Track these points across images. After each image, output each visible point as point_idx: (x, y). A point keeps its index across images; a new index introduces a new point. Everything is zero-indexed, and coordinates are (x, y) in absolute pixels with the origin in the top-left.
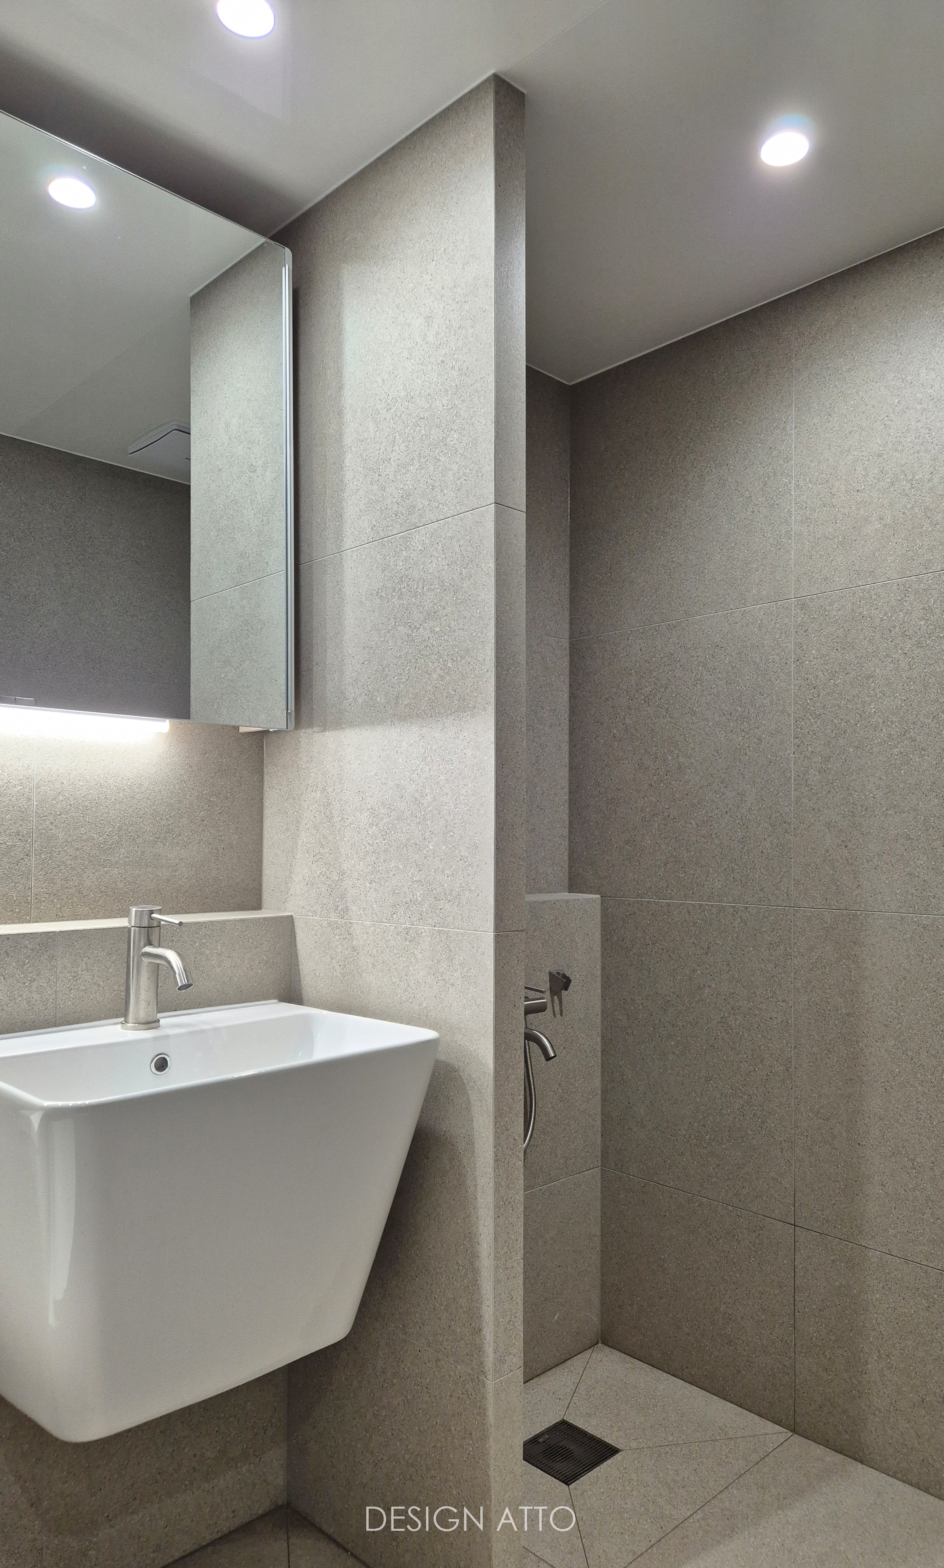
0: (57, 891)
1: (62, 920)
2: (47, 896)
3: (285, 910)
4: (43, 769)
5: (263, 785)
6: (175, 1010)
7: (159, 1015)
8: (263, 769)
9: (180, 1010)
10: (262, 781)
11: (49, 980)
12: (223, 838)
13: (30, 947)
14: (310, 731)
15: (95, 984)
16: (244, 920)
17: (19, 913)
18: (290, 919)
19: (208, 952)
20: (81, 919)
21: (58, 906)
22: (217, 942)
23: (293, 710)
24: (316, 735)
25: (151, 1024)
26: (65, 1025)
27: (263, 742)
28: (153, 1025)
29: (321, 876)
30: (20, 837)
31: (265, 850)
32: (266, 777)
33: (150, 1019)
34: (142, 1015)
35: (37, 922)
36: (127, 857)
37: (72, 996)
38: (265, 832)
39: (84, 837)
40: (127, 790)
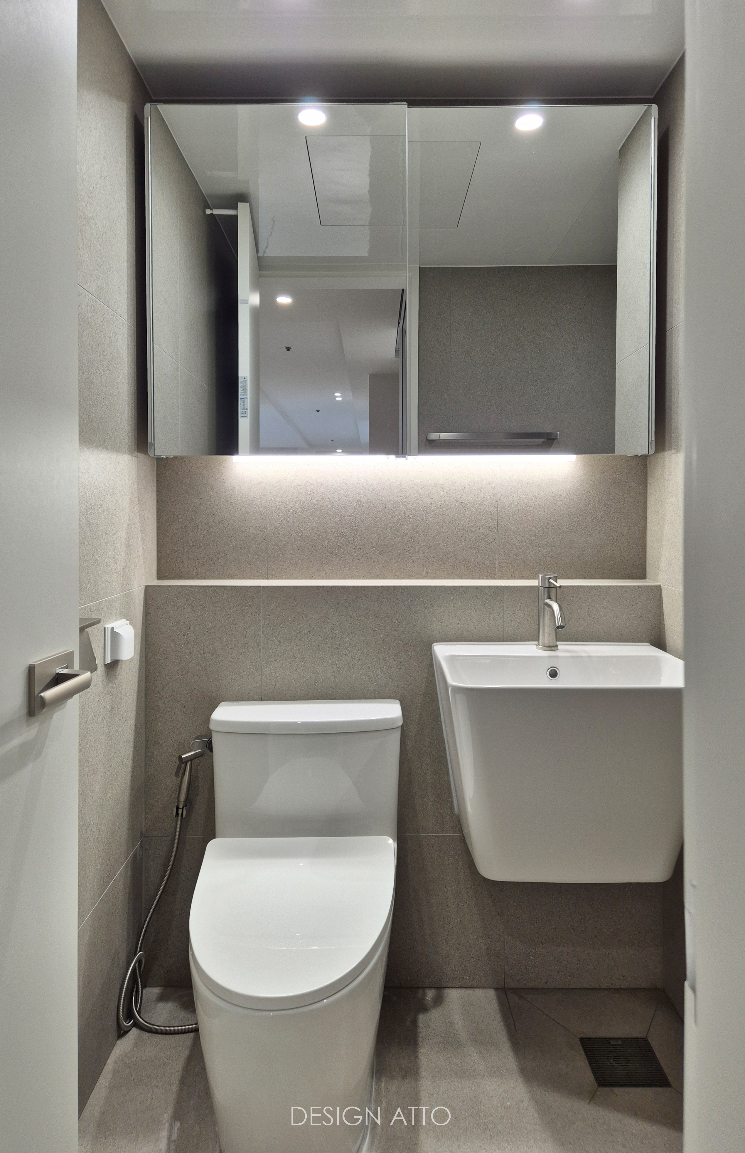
0: (511, 561)
1: (514, 579)
3: (657, 581)
4: (503, 489)
5: (647, 492)
11: (500, 614)
12: (617, 529)
13: (489, 594)
15: (525, 619)
16: (623, 586)
17: (491, 573)
18: (659, 588)
20: (525, 579)
21: (512, 570)
23: (653, 439)
26: (509, 641)
27: (646, 461)
28: (553, 648)
30: (490, 529)
31: (648, 537)
32: (649, 486)
33: (551, 645)
34: (546, 641)
35: (500, 579)
36: (552, 542)
37: (512, 624)
38: (648, 525)
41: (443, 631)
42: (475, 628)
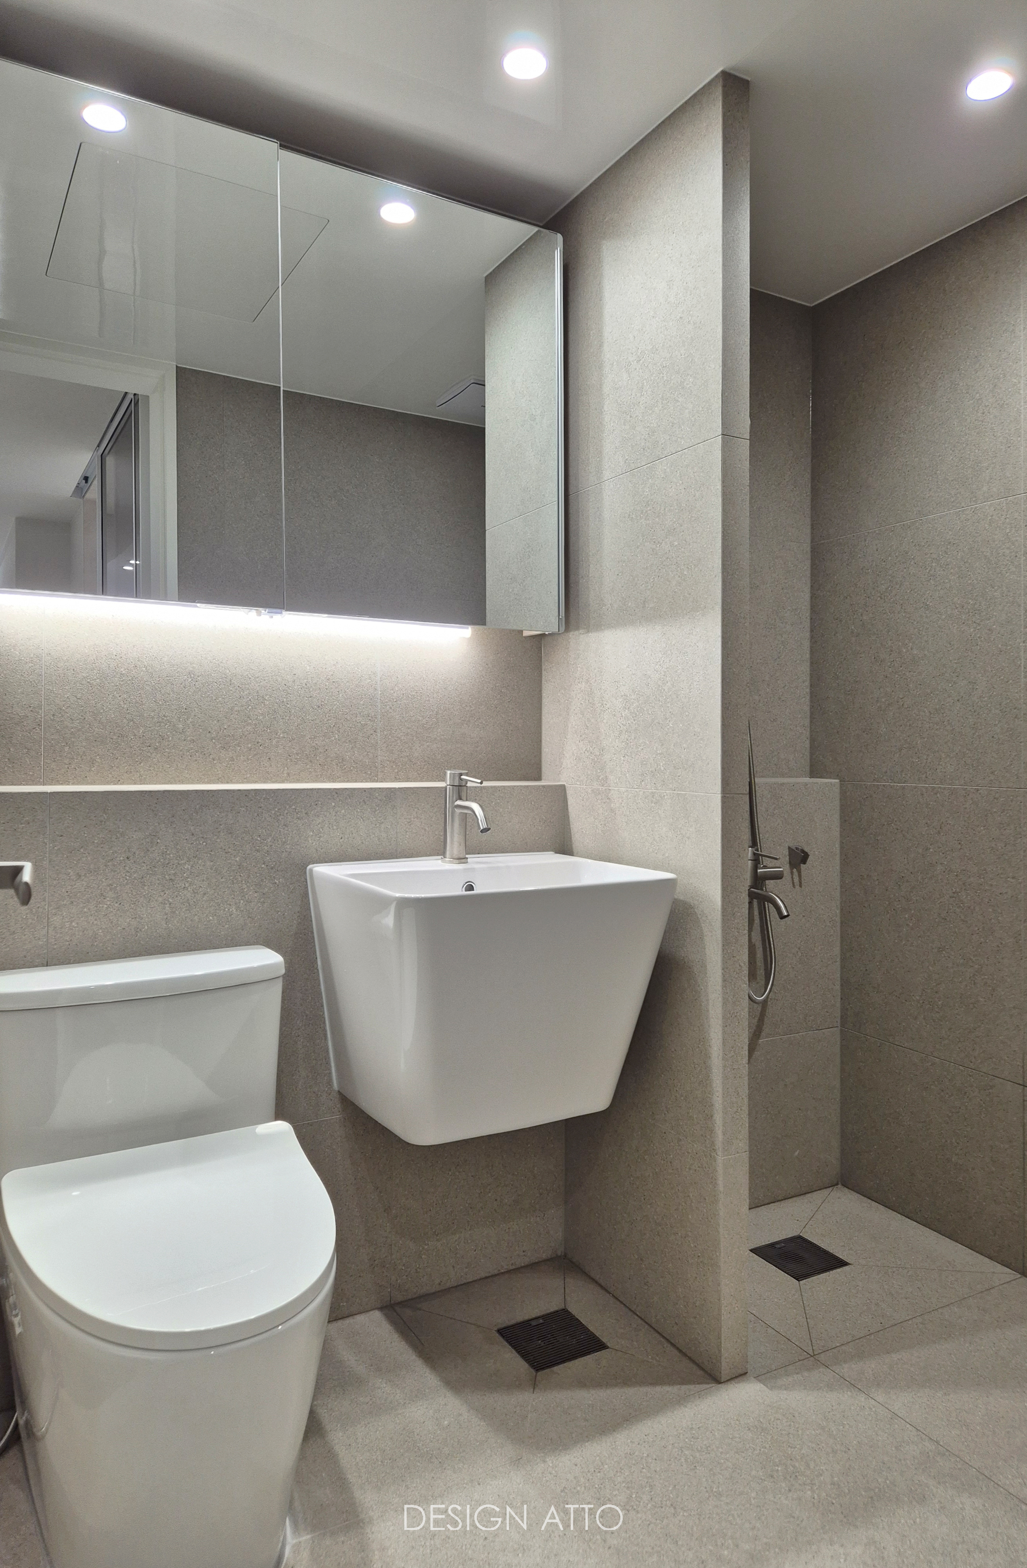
0: (395, 759)
1: (399, 782)
2: (388, 762)
3: (559, 781)
4: (384, 666)
5: (541, 679)
6: (479, 854)
7: (467, 856)
8: (541, 666)
9: (482, 854)
10: (540, 675)
11: (392, 824)
12: (512, 722)
13: (379, 798)
14: (577, 633)
15: (422, 828)
16: (527, 787)
17: (371, 774)
18: (563, 788)
19: (501, 810)
20: (411, 781)
21: (396, 771)
22: (508, 802)
23: (564, 616)
24: (582, 636)
25: (462, 860)
26: (403, 858)
27: (541, 644)
28: (463, 861)
29: (586, 752)
30: (370, 718)
31: (543, 732)
32: (544, 673)
33: (462, 856)
34: (456, 853)
35: (382, 782)
36: (443, 735)
37: (407, 836)
38: (543, 718)
39: (413, 719)
40: (442, 683)
41: (322, 849)
42: (362, 843)
